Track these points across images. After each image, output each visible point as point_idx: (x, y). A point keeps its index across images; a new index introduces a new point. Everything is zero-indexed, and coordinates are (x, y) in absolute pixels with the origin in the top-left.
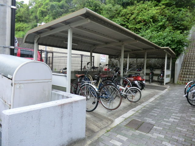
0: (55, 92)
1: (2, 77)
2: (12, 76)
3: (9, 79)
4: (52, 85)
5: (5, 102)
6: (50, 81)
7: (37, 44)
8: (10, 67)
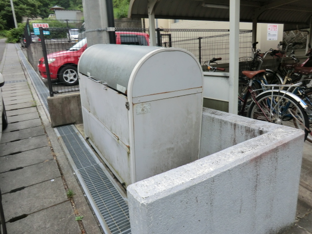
0: (213, 116)
1: (106, 89)
2: (126, 87)
3: (120, 93)
4: (205, 99)
5: (118, 139)
6: (200, 90)
7: (153, 16)
8: (118, 68)
